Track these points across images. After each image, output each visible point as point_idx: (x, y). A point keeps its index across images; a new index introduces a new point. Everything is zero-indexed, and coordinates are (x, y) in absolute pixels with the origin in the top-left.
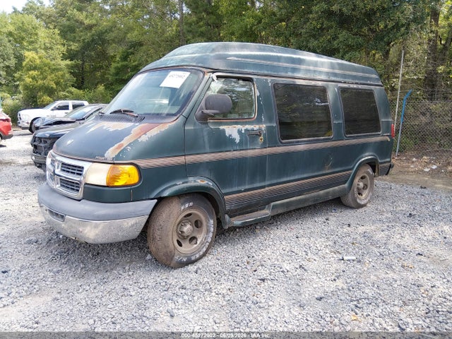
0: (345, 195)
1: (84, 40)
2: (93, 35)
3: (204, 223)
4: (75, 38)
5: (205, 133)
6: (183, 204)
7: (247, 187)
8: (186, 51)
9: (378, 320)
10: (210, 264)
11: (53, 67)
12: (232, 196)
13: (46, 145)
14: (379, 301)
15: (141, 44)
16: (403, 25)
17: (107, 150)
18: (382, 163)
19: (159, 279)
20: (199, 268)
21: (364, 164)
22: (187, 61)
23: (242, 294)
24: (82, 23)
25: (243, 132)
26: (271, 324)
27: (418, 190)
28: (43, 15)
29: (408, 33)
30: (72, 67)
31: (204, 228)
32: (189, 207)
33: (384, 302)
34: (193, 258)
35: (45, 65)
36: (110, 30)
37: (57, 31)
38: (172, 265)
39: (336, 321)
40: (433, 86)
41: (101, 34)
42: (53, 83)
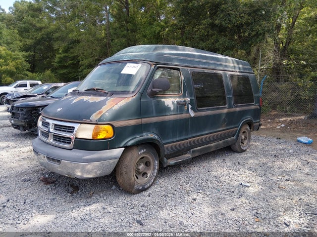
0: (234, 144)
1: (36, 38)
2: (43, 34)
3: (152, 164)
4: (29, 36)
5: (153, 104)
6: (140, 150)
7: (177, 139)
8: (135, 50)
9: (272, 220)
10: (157, 190)
11: (14, 57)
12: (168, 145)
13: (23, 112)
14: (270, 209)
15: (78, 42)
16: (260, 34)
17: (92, 115)
18: (255, 123)
19: (125, 202)
20: (150, 193)
21: (245, 124)
22: (137, 57)
23: (183, 208)
24: (34, 26)
25: (175, 103)
26: (207, 226)
27: (276, 140)
28: (5, 19)
29: (264, 39)
30: (27, 57)
31: (152, 167)
32: (144, 153)
33: (273, 209)
34: (146, 187)
35: (8, 55)
36: (56, 31)
37: (16, 31)
38: (133, 192)
39: (246, 222)
40: (278, 73)
41: (48, 34)
42: (13, 68)
